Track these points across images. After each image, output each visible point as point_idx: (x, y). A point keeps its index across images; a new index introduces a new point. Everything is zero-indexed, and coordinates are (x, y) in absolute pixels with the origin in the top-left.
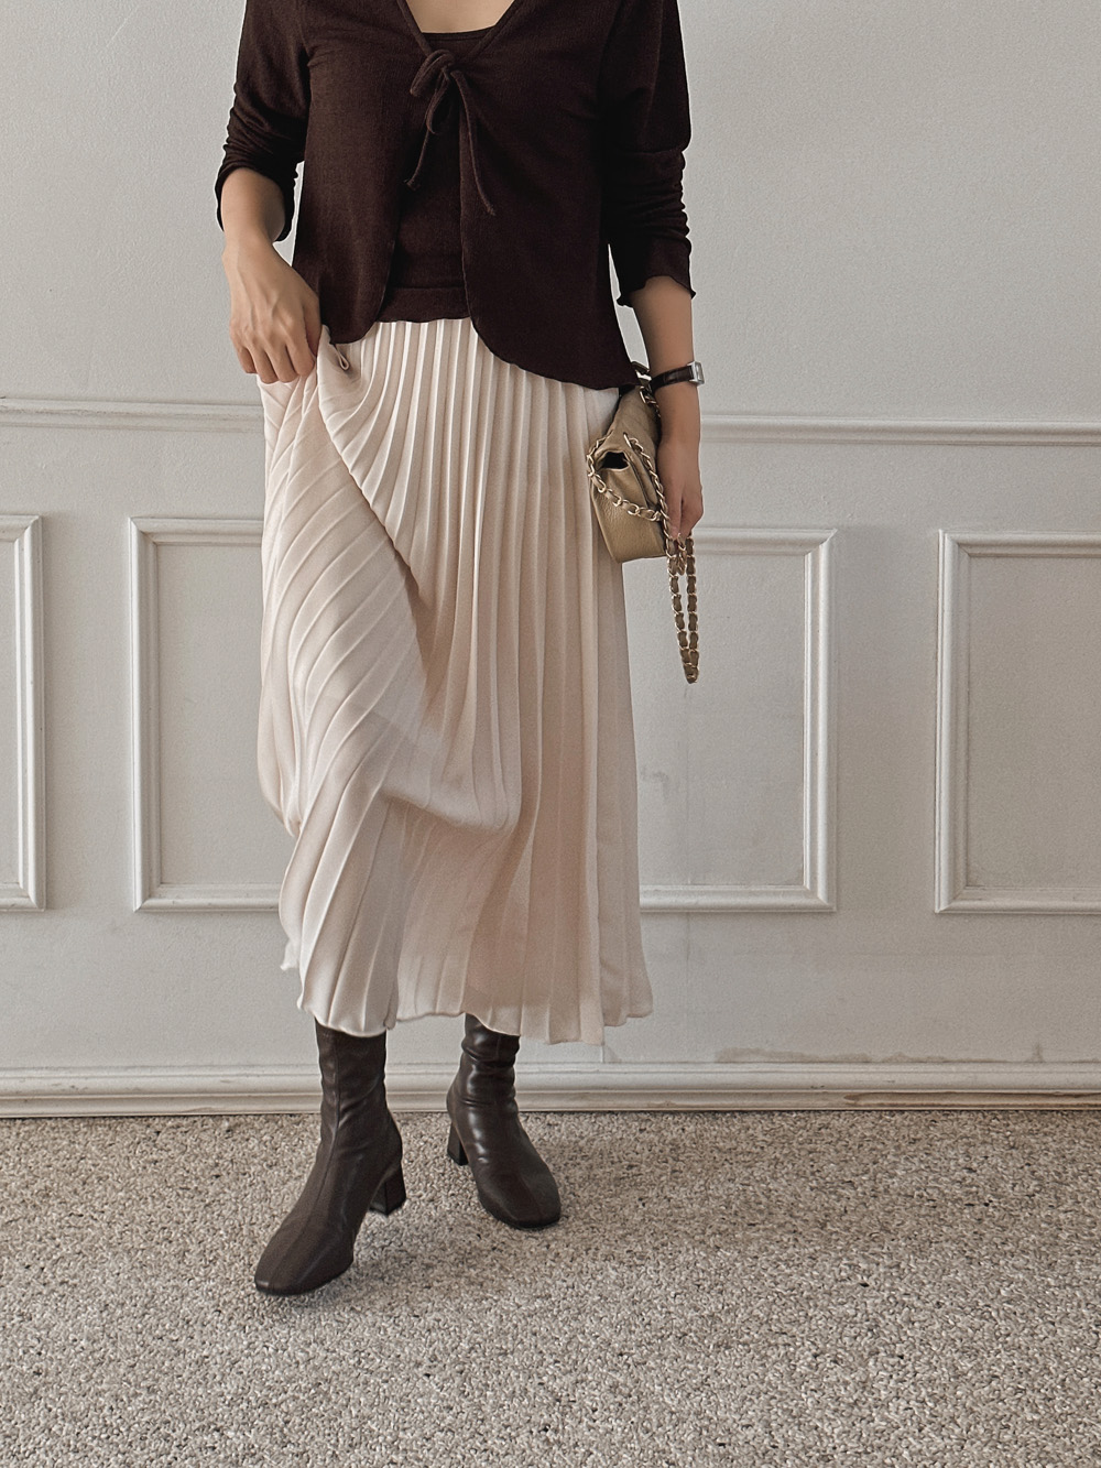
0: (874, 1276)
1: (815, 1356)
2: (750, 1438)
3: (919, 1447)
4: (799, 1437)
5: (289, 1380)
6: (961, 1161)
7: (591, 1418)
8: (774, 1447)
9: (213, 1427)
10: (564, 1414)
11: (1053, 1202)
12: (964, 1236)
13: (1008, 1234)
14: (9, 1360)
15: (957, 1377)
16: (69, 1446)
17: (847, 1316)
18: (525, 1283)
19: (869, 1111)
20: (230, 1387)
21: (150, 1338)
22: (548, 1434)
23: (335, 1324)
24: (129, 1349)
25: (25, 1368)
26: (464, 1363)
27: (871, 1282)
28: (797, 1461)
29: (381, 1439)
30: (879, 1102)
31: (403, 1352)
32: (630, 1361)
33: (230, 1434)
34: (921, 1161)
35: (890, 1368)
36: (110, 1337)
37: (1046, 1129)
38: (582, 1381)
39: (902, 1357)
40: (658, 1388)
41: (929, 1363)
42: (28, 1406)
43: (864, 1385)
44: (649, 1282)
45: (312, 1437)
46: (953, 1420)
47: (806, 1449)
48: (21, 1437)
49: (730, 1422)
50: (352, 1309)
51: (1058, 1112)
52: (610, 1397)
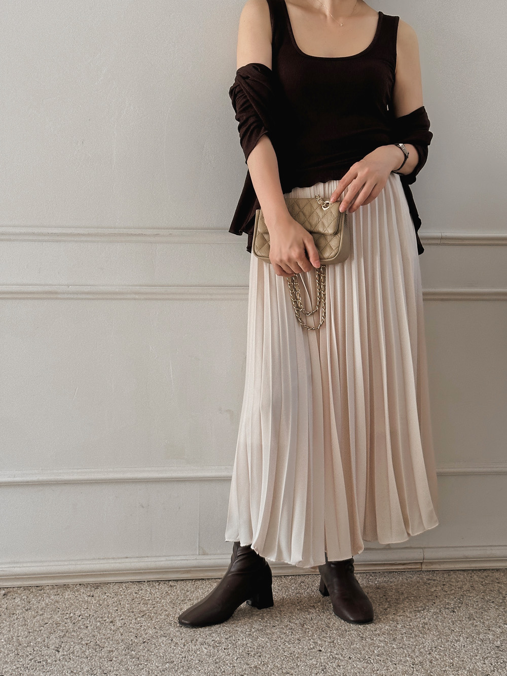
11: (395, 612)
17: (313, 665)
18: (160, 656)
27: (323, 649)
37: (391, 580)
51: (396, 572)
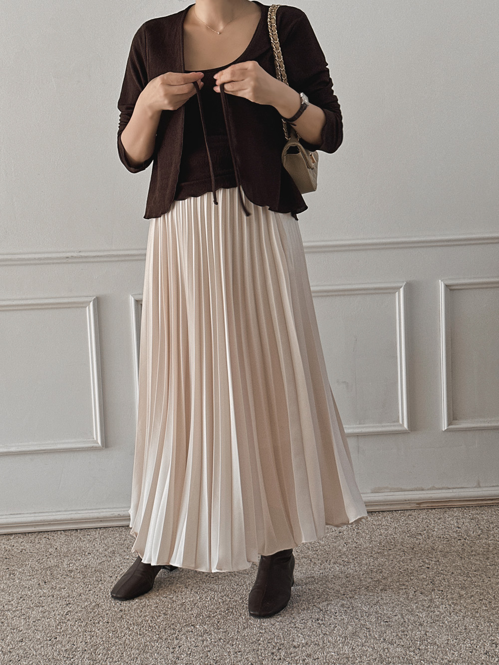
0: (431, 565)
1: (415, 592)
2: (397, 619)
3: (450, 620)
4: (412, 618)
5: (217, 609)
6: (455, 525)
7: (335, 616)
8: (405, 622)
10: (324, 615)
12: (459, 550)
13: (473, 548)
14: (110, 607)
15: (460, 597)
17: (424, 578)
19: (424, 509)
20: (195, 612)
22: (319, 621)
23: (232, 590)
24: (155, 601)
25: (116, 609)
30: (427, 505)
32: (348, 596)
34: (442, 526)
35: (439, 595)
38: (330, 604)
39: (442, 591)
40: (360, 605)
41: (451, 592)
42: (119, 621)
43: (431, 600)
47: (415, 622)
49: (389, 614)
51: (486, 506)
52: (342, 609)
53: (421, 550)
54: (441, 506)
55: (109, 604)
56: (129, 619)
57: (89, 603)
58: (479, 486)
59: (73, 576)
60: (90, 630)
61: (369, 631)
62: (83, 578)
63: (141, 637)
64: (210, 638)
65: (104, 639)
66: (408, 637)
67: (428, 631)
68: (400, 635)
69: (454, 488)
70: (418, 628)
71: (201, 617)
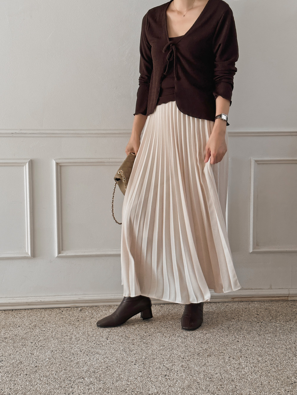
0: (240, 339)
1: (229, 358)
3: (252, 377)
4: (227, 376)
5: (100, 366)
6: (256, 312)
7: (177, 373)
8: (222, 378)
9: (81, 378)
10: (170, 372)
11: (275, 321)
12: (257, 330)
13: (266, 329)
14: (29, 364)
16: (46, 383)
17: (235, 348)
18: (158, 343)
19: (236, 302)
20: (85, 368)
21: (64, 358)
22: (166, 377)
23: (111, 353)
24: (59, 361)
25: (33, 366)
26: (144, 361)
27: (239, 340)
28: (227, 381)
29: (124, 379)
30: (238, 299)
31: (128, 359)
32: (186, 360)
33: (86, 379)
34: (248, 313)
35: (245, 360)
36: (54, 358)
37: (273, 305)
38: (174, 365)
40: (193, 366)
41: (252, 359)
42: (34, 374)
43: (239, 364)
44: (189, 342)
45: (107, 379)
46: (258, 371)
47: (229, 379)
48: (33, 381)
49: (212, 373)
50: (115, 350)
51: (275, 301)
52: (181, 368)
53: (234, 329)
54: (247, 300)
55: (28, 362)
56: (41, 373)
57: (15, 360)
58: (271, 288)
59: (6, 342)
60: (14, 380)
61: (199, 384)
62: (13, 343)
63: (48, 385)
64: (93, 387)
65: (23, 387)
66: (224, 389)
67: (237, 386)
68: (219, 388)
69: (255, 289)
70: (231, 383)
71: (89, 372)
